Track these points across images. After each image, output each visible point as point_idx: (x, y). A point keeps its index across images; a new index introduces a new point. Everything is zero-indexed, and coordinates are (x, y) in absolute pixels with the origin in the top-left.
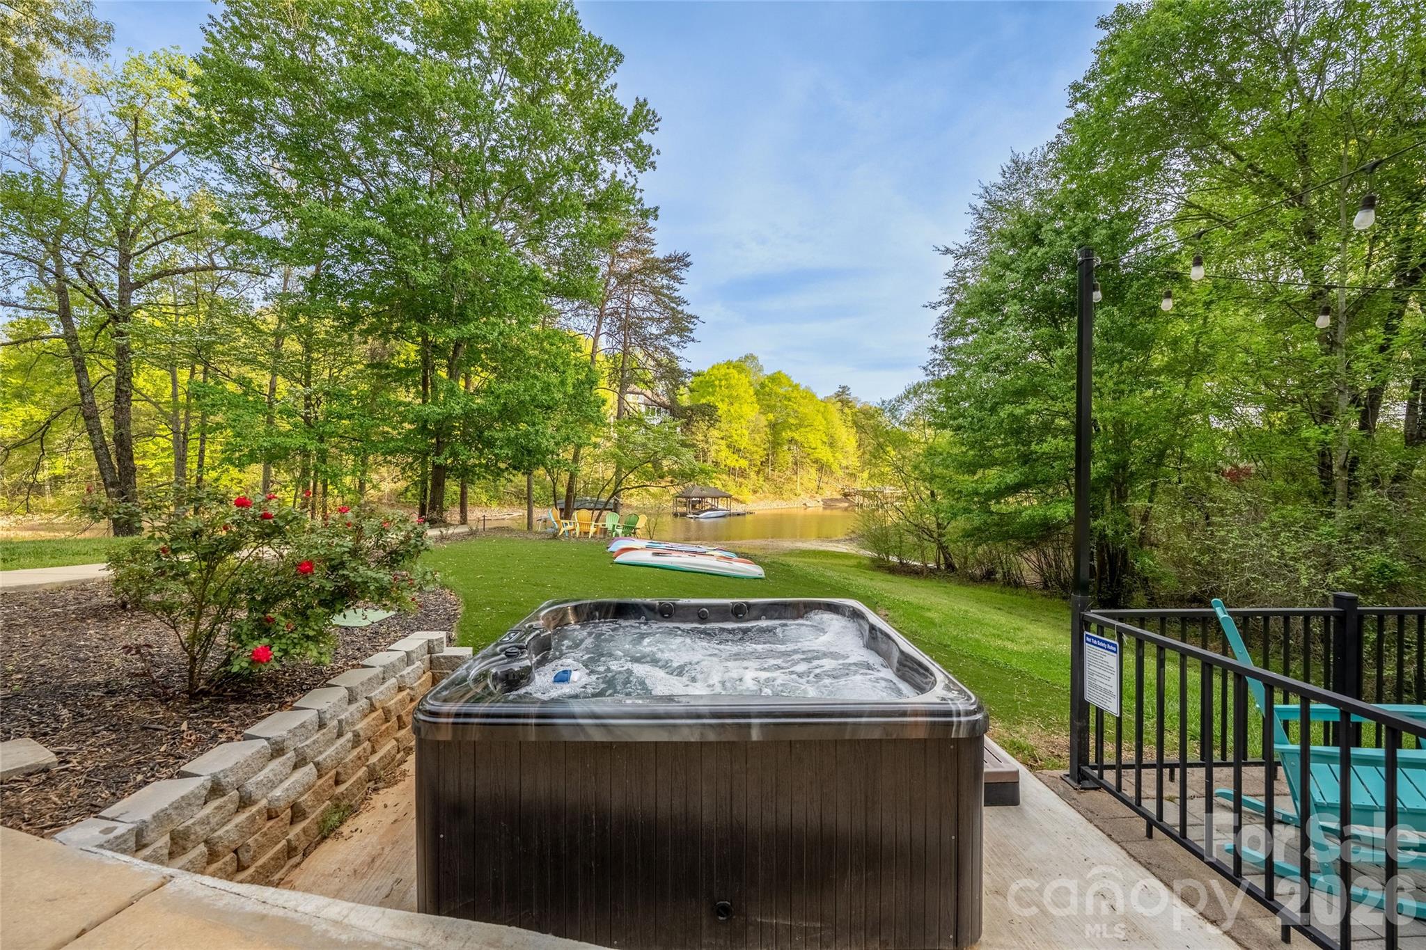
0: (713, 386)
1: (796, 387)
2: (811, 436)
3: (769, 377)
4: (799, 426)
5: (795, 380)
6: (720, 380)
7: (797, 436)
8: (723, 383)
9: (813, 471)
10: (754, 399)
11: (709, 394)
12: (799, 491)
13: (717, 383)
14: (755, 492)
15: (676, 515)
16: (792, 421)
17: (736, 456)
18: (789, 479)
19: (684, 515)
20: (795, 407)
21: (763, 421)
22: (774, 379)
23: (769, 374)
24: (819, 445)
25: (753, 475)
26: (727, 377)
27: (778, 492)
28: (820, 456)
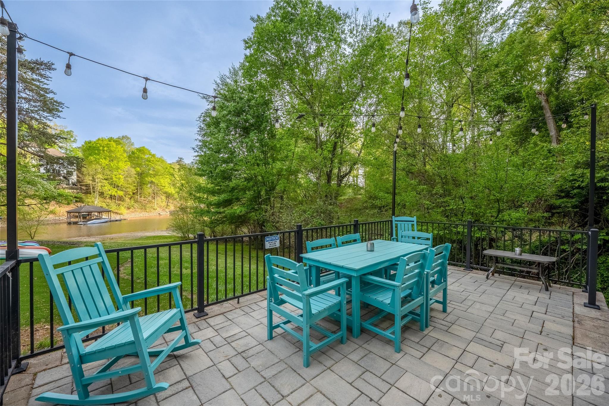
0: (99, 150)
1: (153, 156)
2: (162, 181)
3: (137, 149)
4: (155, 175)
5: (153, 152)
6: (103, 147)
7: (154, 180)
8: (105, 149)
9: (164, 198)
10: (127, 159)
11: (95, 154)
12: (156, 207)
13: (101, 148)
14: (129, 208)
15: (69, 223)
16: (151, 172)
17: (116, 190)
18: (150, 202)
19: (76, 223)
20: (153, 165)
21: (133, 171)
22: (140, 150)
23: (137, 147)
24: (167, 185)
25: (127, 199)
26: (108, 146)
27: (144, 208)
28: (167, 190)
